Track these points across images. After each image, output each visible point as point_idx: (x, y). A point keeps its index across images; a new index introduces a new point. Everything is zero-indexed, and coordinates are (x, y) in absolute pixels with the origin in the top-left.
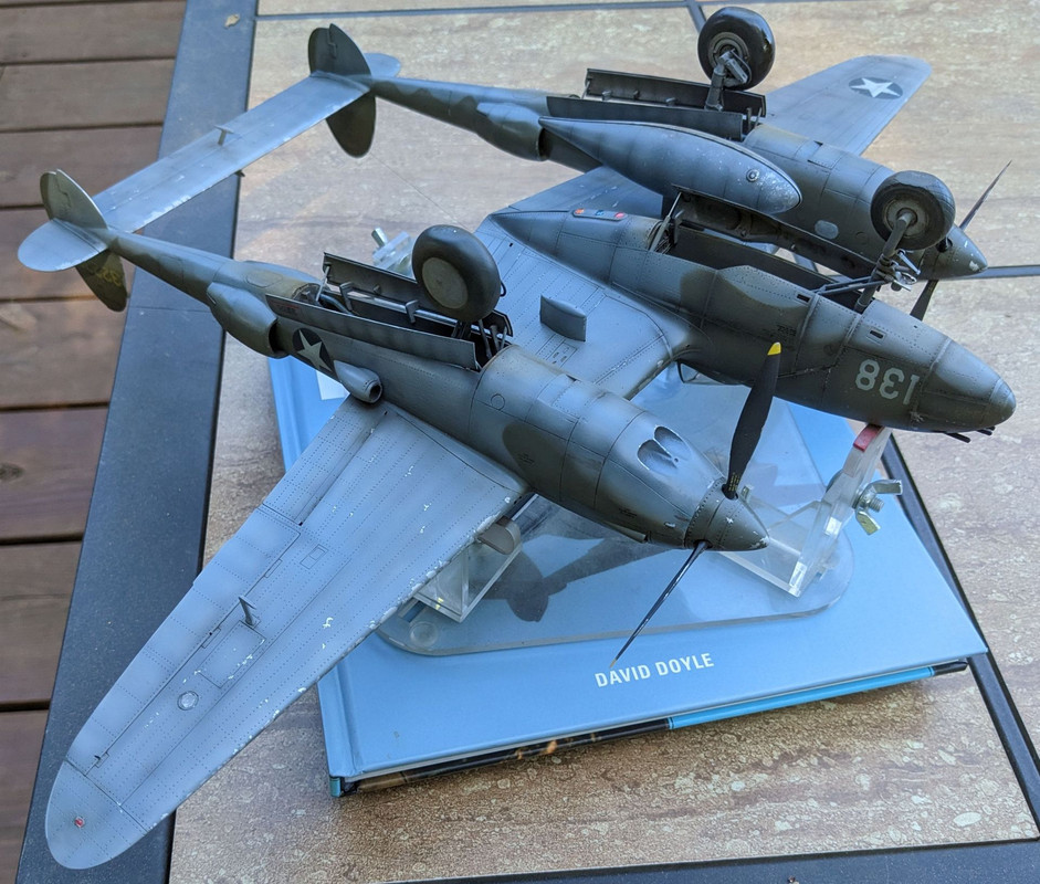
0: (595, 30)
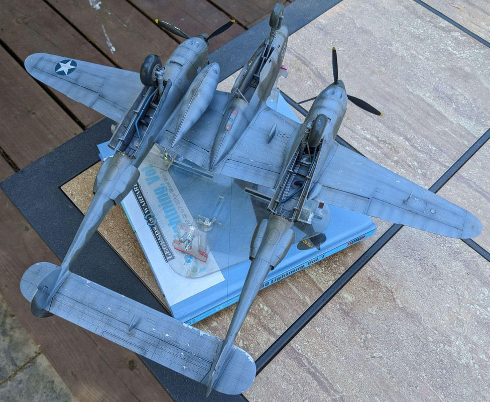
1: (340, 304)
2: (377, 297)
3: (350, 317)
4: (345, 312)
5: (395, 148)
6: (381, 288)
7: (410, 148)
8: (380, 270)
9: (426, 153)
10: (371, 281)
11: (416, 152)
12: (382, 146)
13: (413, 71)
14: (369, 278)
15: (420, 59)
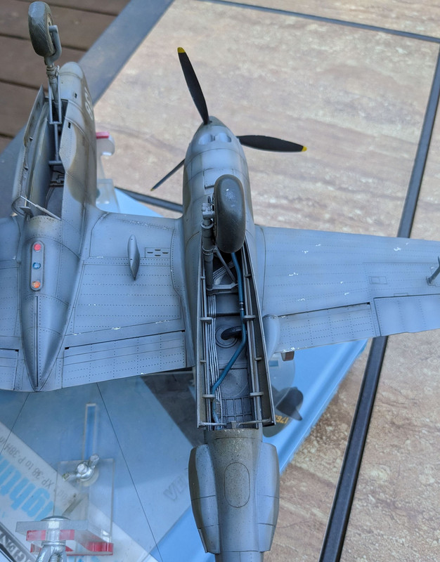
0: (369, 45)
1: (373, 493)
2: (422, 450)
3: (400, 509)
4: (388, 505)
5: (318, 203)
6: (419, 432)
7: (338, 193)
8: (401, 400)
9: (363, 191)
10: (399, 427)
11: (349, 195)
12: (298, 206)
13: (284, 91)
14: (393, 423)
15: (286, 73)
